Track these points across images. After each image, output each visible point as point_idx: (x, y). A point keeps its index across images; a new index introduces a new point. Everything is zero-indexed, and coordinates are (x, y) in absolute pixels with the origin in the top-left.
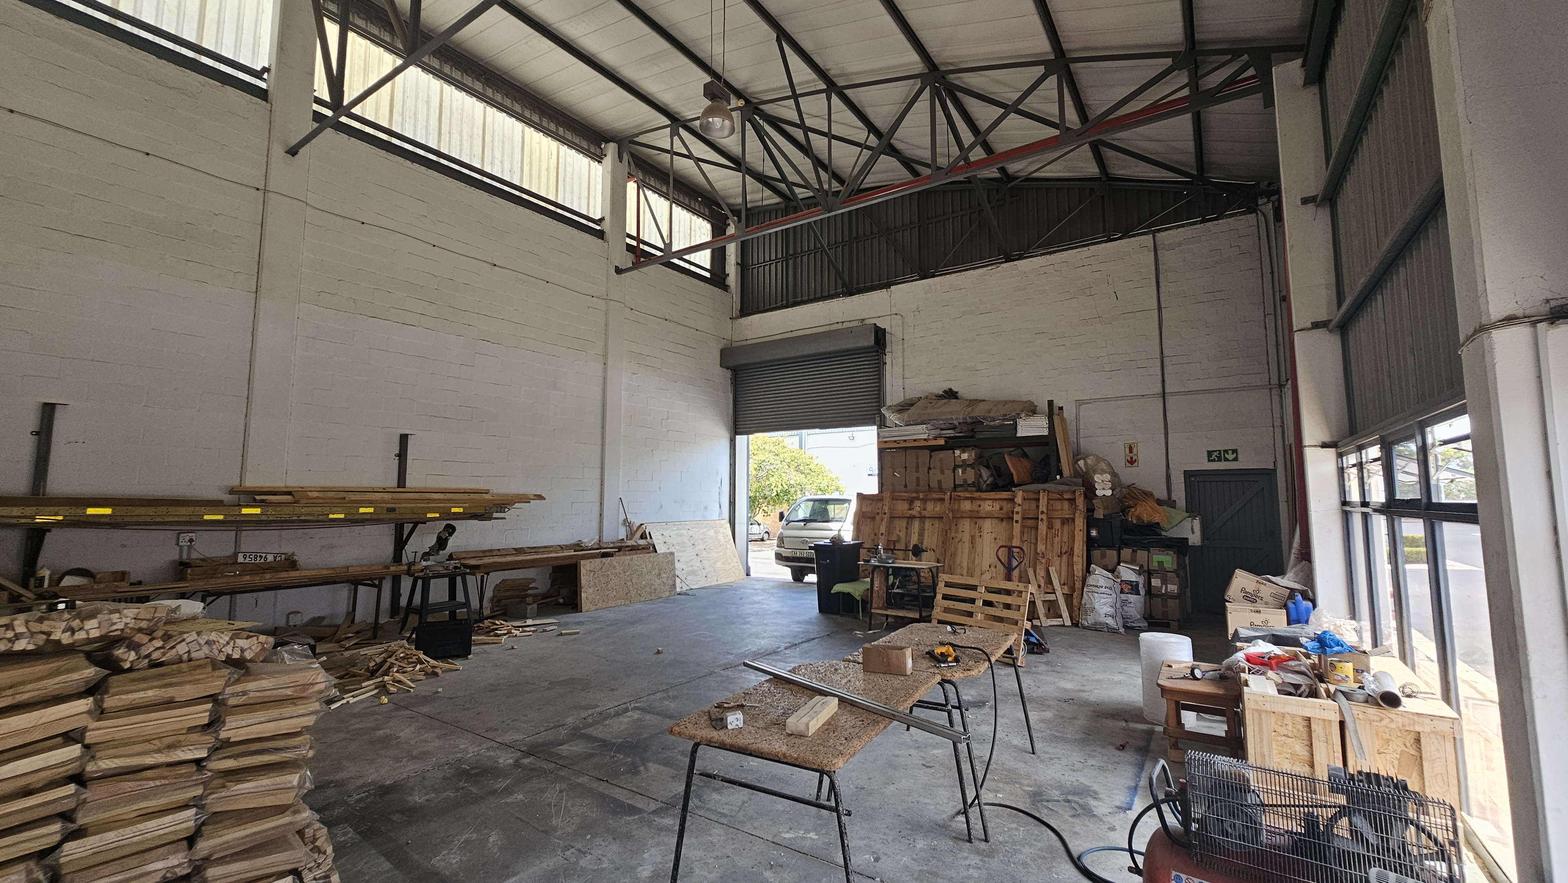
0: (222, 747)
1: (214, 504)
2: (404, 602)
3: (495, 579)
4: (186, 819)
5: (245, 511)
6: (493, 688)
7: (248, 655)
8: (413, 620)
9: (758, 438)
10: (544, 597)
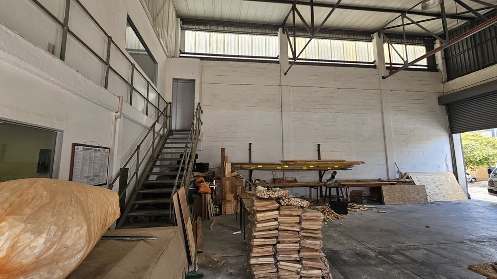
0: (302, 229)
1: (279, 165)
4: (296, 246)
5: (285, 166)
9: (463, 135)
10: (368, 197)
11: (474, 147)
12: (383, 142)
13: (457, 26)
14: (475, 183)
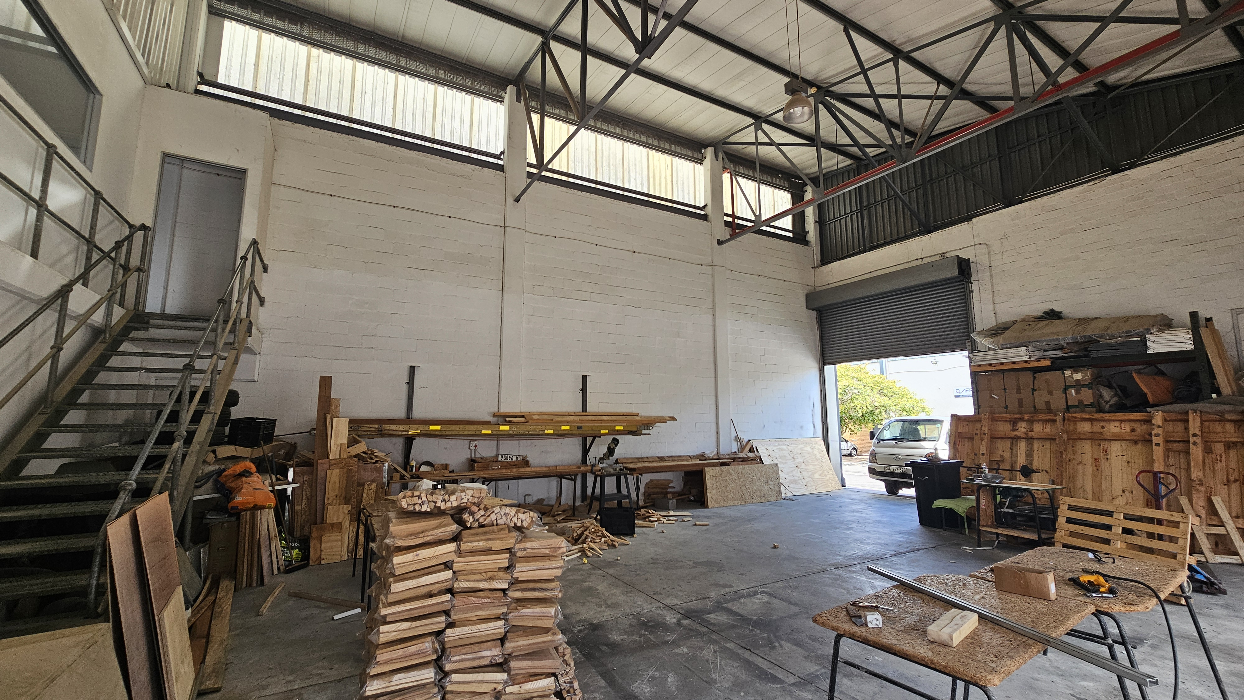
0: (515, 582)
1: (487, 423)
2: (589, 491)
3: (646, 478)
4: (497, 627)
5: (502, 428)
6: (654, 561)
7: (525, 524)
8: (596, 505)
9: (842, 367)
10: (680, 494)
11: (856, 391)
12: (713, 375)
13: (835, 168)
14: (856, 457)
